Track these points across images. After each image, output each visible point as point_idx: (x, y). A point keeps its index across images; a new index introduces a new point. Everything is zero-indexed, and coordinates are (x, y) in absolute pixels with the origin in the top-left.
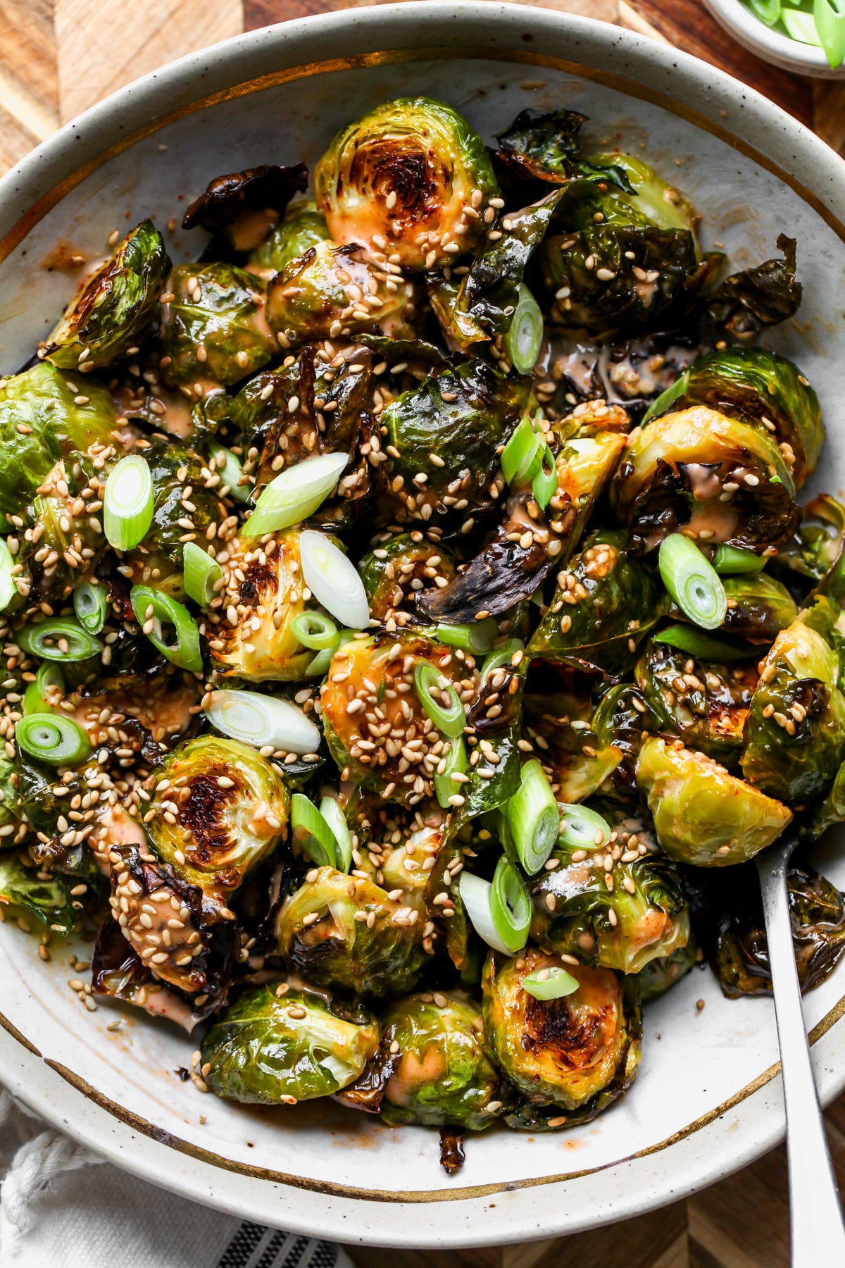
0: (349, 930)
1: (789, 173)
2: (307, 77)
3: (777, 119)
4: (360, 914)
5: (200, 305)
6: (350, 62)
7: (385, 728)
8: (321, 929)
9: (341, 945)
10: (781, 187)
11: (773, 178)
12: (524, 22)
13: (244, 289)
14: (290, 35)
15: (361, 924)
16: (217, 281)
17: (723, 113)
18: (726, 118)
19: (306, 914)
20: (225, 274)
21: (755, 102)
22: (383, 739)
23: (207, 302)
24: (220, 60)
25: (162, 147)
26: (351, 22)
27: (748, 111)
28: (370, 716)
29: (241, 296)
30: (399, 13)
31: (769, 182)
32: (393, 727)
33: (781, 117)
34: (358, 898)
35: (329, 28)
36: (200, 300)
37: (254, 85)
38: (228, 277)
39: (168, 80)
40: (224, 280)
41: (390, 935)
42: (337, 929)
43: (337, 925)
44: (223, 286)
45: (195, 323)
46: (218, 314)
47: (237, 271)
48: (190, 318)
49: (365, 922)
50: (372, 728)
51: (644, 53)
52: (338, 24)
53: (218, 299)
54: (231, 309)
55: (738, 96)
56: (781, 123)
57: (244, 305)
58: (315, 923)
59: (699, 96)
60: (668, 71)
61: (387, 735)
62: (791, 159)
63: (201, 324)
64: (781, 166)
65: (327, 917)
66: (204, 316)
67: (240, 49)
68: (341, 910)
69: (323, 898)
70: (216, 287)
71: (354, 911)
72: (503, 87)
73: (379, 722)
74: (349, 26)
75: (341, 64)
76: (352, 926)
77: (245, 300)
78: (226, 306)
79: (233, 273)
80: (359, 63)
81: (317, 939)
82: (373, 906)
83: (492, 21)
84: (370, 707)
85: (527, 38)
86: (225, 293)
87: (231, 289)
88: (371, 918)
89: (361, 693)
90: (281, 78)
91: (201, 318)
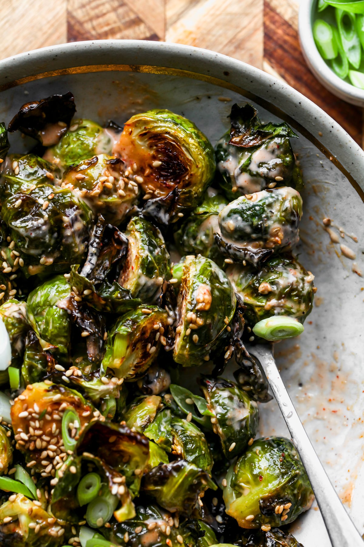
0: (25, 531)
1: (349, 172)
2: (108, 71)
3: (348, 142)
4: (32, 525)
5: (18, 176)
6: (132, 68)
7: (38, 432)
8: (12, 526)
9: (21, 538)
10: (343, 178)
11: (340, 173)
12: (226, 65)
13: (42, 169)
14: (103, 47)
15: (32, 530)
16: (28, 164)
17: (320, 133)
18: (321, 136)
19: (6, 517)
20: (33, 160)
21: (338, 130)
22: (36, 438)
23: (22, 175)
24: (64, 53)
25: (26, 92)
26: (136, 47)
27: (333, 135)
28: (32, 423)
29: (41, 172)
30: (162, 47)
31: (337, 174)
32: (44, 434)
33: (350, 141)
34: (33, 516)
35: (124, 47)
36: (19, 173)
37: (79, 69)
38: (34, 162)
39: (35, 57)
40: (32, 164)
41: (47, 538)
42: (20, 528)
43: (21, 526)
44: (31, 167)
45: (15, 186)
46: (27, 181)
47: (39, 159)
48: (12, 182)
49: (34, 529)
50: (31, 430)
51: (285, 94)
52: (129, 46)
53: (28, 173)
54: (34, 179)
55: (329, 126)
56: (349, 144)
57: (42, 178)
58: (9, 523)
59: (309, 122)
60: (296, 106)
61: (40, 437)
62: (350, 164)
63: (18, 186)
64: (345, 167)
65: (16, 521)
66: (20, 182)
67: (75, 49)
68: (23, 519)
69: (16, 511)
70: (28, 167)
71: (30, 522)
72: (209, 98)
73: (35, 429)
74: (135, 48)
75: (127, 68)
76: (27, 530)
77: (42, 175)
78: (32, 178)
79: (37, 160)
80: (136, 69)
81: (9, 530)
82: (40, 521)
83: (210, 61)
84: (34, 419)
85: (226, 73)
86: (32, 171)
87: (35, 169)
88: (37, 527)
89: (30, 410)
90: (94, 68)
91: (18, 183)
